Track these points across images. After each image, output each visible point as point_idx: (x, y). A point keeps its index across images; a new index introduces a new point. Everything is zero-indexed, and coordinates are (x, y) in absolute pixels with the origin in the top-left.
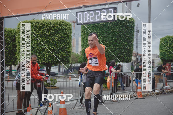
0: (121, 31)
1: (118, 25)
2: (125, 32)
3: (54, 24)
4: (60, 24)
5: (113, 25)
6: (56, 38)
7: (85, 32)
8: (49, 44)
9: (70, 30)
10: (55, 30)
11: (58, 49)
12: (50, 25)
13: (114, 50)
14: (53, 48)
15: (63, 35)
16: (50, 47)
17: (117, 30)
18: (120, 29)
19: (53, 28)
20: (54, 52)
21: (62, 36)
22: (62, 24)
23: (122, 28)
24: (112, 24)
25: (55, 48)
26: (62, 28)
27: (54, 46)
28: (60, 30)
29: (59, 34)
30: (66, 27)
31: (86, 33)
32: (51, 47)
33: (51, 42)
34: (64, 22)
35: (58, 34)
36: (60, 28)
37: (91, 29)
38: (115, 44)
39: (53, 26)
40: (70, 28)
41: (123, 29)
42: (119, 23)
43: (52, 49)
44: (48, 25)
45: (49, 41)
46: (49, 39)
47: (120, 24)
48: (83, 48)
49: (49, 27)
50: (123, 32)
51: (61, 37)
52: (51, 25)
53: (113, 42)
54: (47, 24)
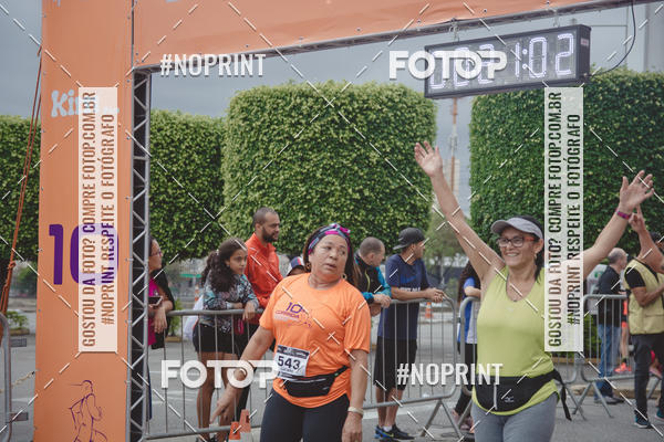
0: (630, 132)
1: (619, 108)
2: (649, 134)
3: (364, 102)
4: (391, 100)
5: (600, 106)
6: (372, 154)
7: (483, 134)
8: (345, 176)
9: (430, 124)
10: (369, 123)
11: (381, 199)
12: (351, 103)
13: (601, 207)
14: (361, 192)
15: (398, 143)
16: (350, 191)
17: (616, 125)
18: (626, 121)
19: (360, 117)
20: (365, 209)
21: (397, 147)
22: (397, 100)
23: (635, 119)
24: (597, 101)
25: (367, 193)
26: (395, 115)
27: (366, 186)
28: (389, 122)
29: (386, 138)
30: (414, 114)
31: (489, 138)
32: (354, 191)
33: (351, 170)
34: (405, 93)
35: (382, 139)
36: (390, 115)
37: (511, 122)
38: (605, 182)
39: (361, 110)
40: (426, 116)
41: (640, 121)
42: (623, 96)
43: (357, 196)
44: (343, 104)
45: (344, 166)
46: (345, 157)
47: (628, 102)
48: (478, 196)
49: (345, 110)
50: (639, 134)
51: (392, 151)
52: (356, 106)
53: (598, 175)
54: (338, 99)
